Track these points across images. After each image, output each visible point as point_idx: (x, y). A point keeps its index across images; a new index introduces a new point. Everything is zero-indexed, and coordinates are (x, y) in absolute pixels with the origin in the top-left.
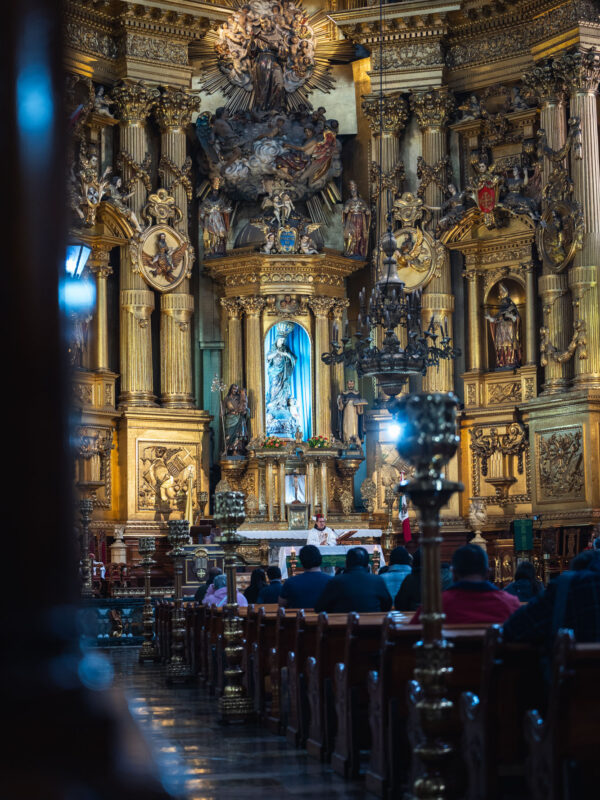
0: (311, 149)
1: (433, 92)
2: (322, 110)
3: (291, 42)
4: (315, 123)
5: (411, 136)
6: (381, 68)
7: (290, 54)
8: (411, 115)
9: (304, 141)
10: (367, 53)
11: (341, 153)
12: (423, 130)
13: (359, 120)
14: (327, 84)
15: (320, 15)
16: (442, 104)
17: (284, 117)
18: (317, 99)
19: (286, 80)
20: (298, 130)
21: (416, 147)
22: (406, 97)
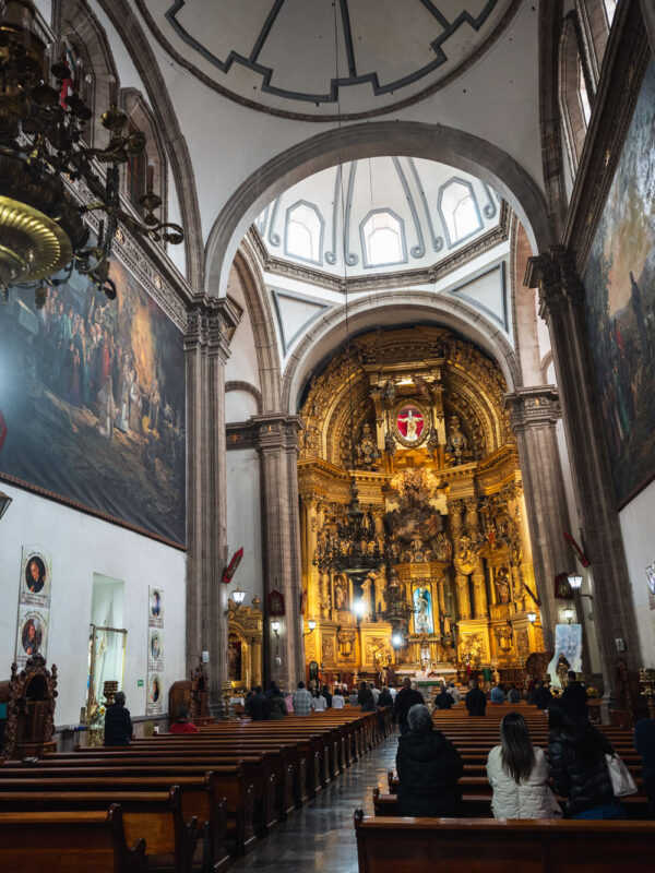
1: (471, 498)
2: (434, 506)
3: (421, 483)
4: (431, 512)
6: (453, 490)
7: (421, 487)
8: (464, 507)
10: (448, 485)
11: (441, 522)
13: (448, 509)
14: (436, 497)
15: (432, 472)
16: (475, 502)
17: (419, 511)
18: (432, 503)
20: (423, 515)
22: (461, 500)
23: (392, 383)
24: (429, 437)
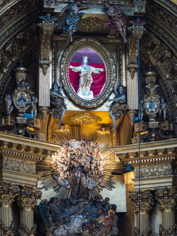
0: (101, 220)
1: (167, 190)
2: (107, 199)
3: (91, 163)
4: (104, 206)
5: (156, 213)
6: (139, 177)
7: (90, 169)
8: (156, 202)
9: (98, 216)
10: (132, 169)
11: (118, 222)
12: (162, 210)
13: (128, 205)
14: (110, 185)
15: (107, 148)
16: (172, 196)
17: (87, 203)
18: (105, 193)
19: (88, 183)
20: (94, 209)
21: (158, 219)
22: (153, 192)
23: (76, 9)
24: (112, 97)
